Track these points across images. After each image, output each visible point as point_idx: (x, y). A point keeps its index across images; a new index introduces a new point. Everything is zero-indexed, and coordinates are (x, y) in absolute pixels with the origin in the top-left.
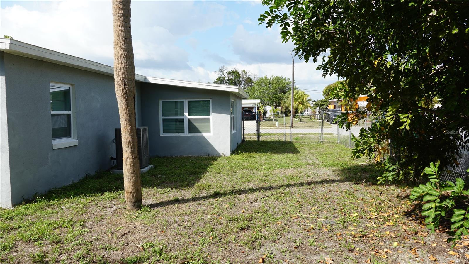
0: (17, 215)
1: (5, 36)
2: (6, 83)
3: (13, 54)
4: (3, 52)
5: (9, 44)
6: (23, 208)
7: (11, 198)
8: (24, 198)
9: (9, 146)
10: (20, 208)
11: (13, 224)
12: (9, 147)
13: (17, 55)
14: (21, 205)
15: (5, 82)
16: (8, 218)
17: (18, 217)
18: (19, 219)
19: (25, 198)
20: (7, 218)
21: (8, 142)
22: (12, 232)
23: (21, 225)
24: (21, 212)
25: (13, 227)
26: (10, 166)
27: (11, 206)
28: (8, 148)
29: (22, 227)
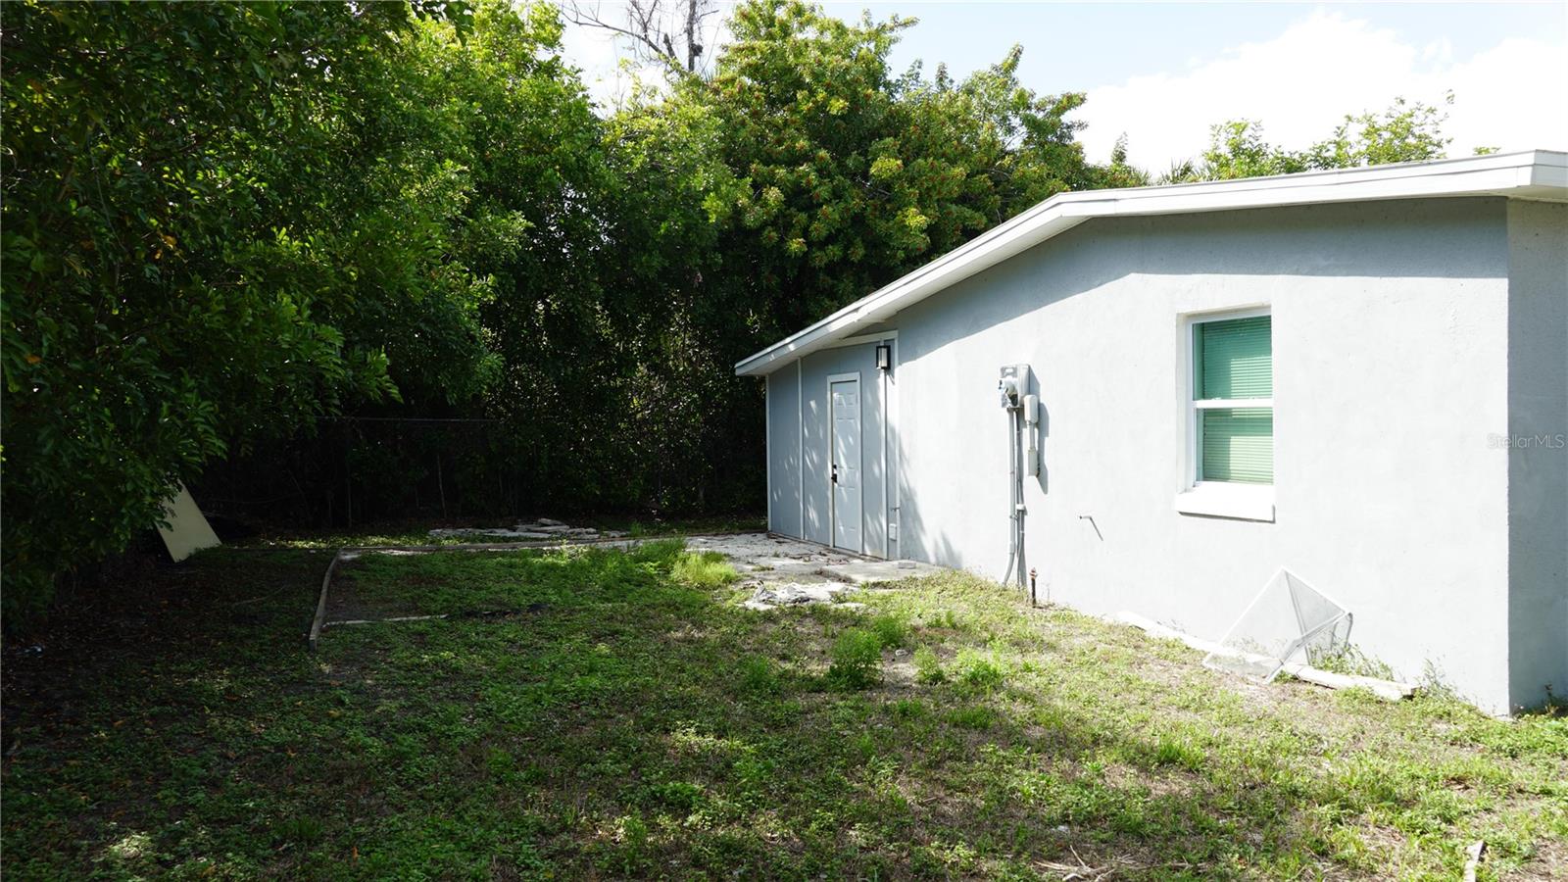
0: (1532, 749)
1: (1476, 150)
2: (1511, 300)
3: (1537, 201)
4: (1506, 198)
5: (1530, 168)
6: (1550, 727)
7: (1507, 682)
8: (1550, 694)
9: (1511, 510)
10: (1540, 727)
11: (1521, 773)
12: (1509, 512)
13: (1549, 203)
14: (1540, 714)
15: (1507, 295)
16: (1501, 750)
17: (1535, 755)
18: (1539, 764)
19: (1557, 692)
20: (1499, 749)
21: (1509, 495)
22: (1522, 805)
23: (1550, 786)
24: (1546, 741)
25: (1522, 787)
26: (1510, 577)
27: (1507, 710)
28: (1507, 514)
29: (1554, 795)
